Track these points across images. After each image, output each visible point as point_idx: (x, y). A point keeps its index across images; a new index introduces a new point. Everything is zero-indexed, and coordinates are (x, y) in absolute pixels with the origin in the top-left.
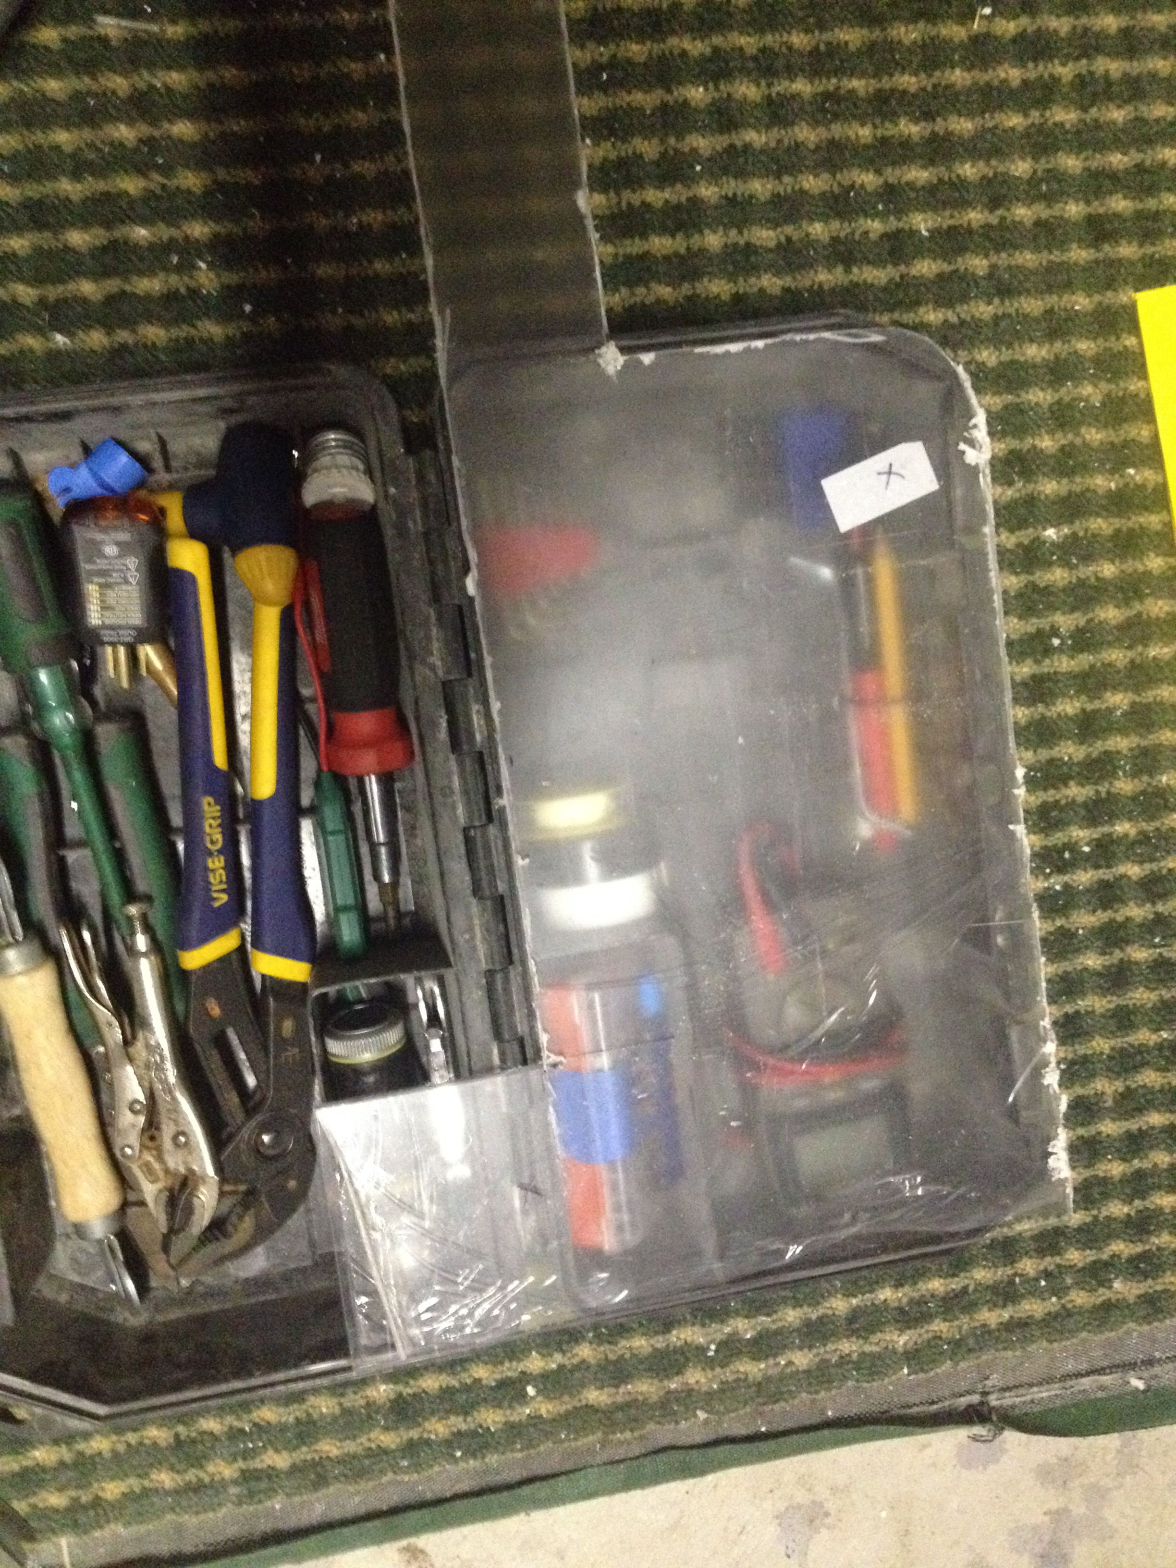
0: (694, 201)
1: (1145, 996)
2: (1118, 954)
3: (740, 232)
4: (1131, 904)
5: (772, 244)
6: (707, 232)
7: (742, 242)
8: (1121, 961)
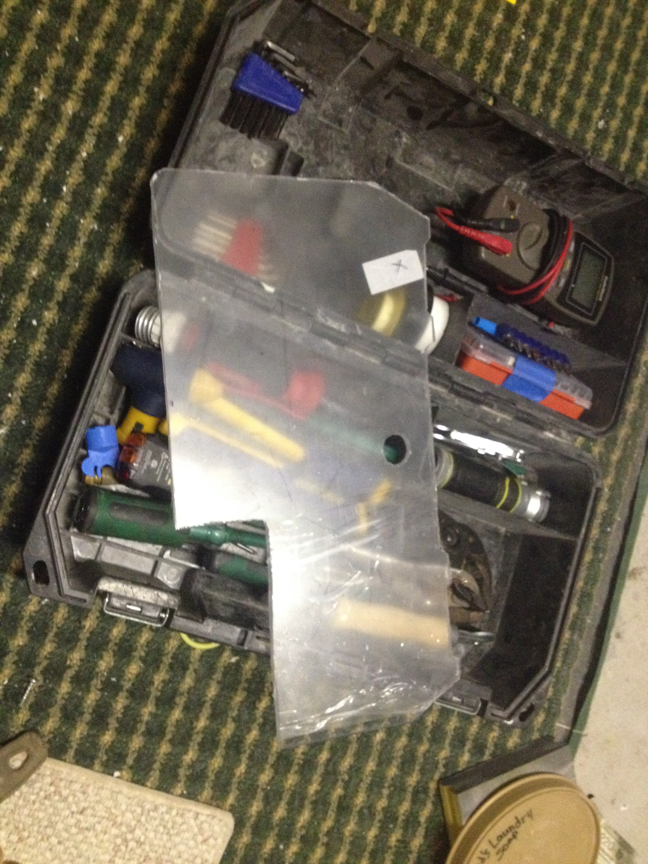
0: (98, 55)
1: (581, 101)
3: (126, 42)
5: (142, 30)
6: (117, 59)
7: (133, 45)
8: (561, 101)
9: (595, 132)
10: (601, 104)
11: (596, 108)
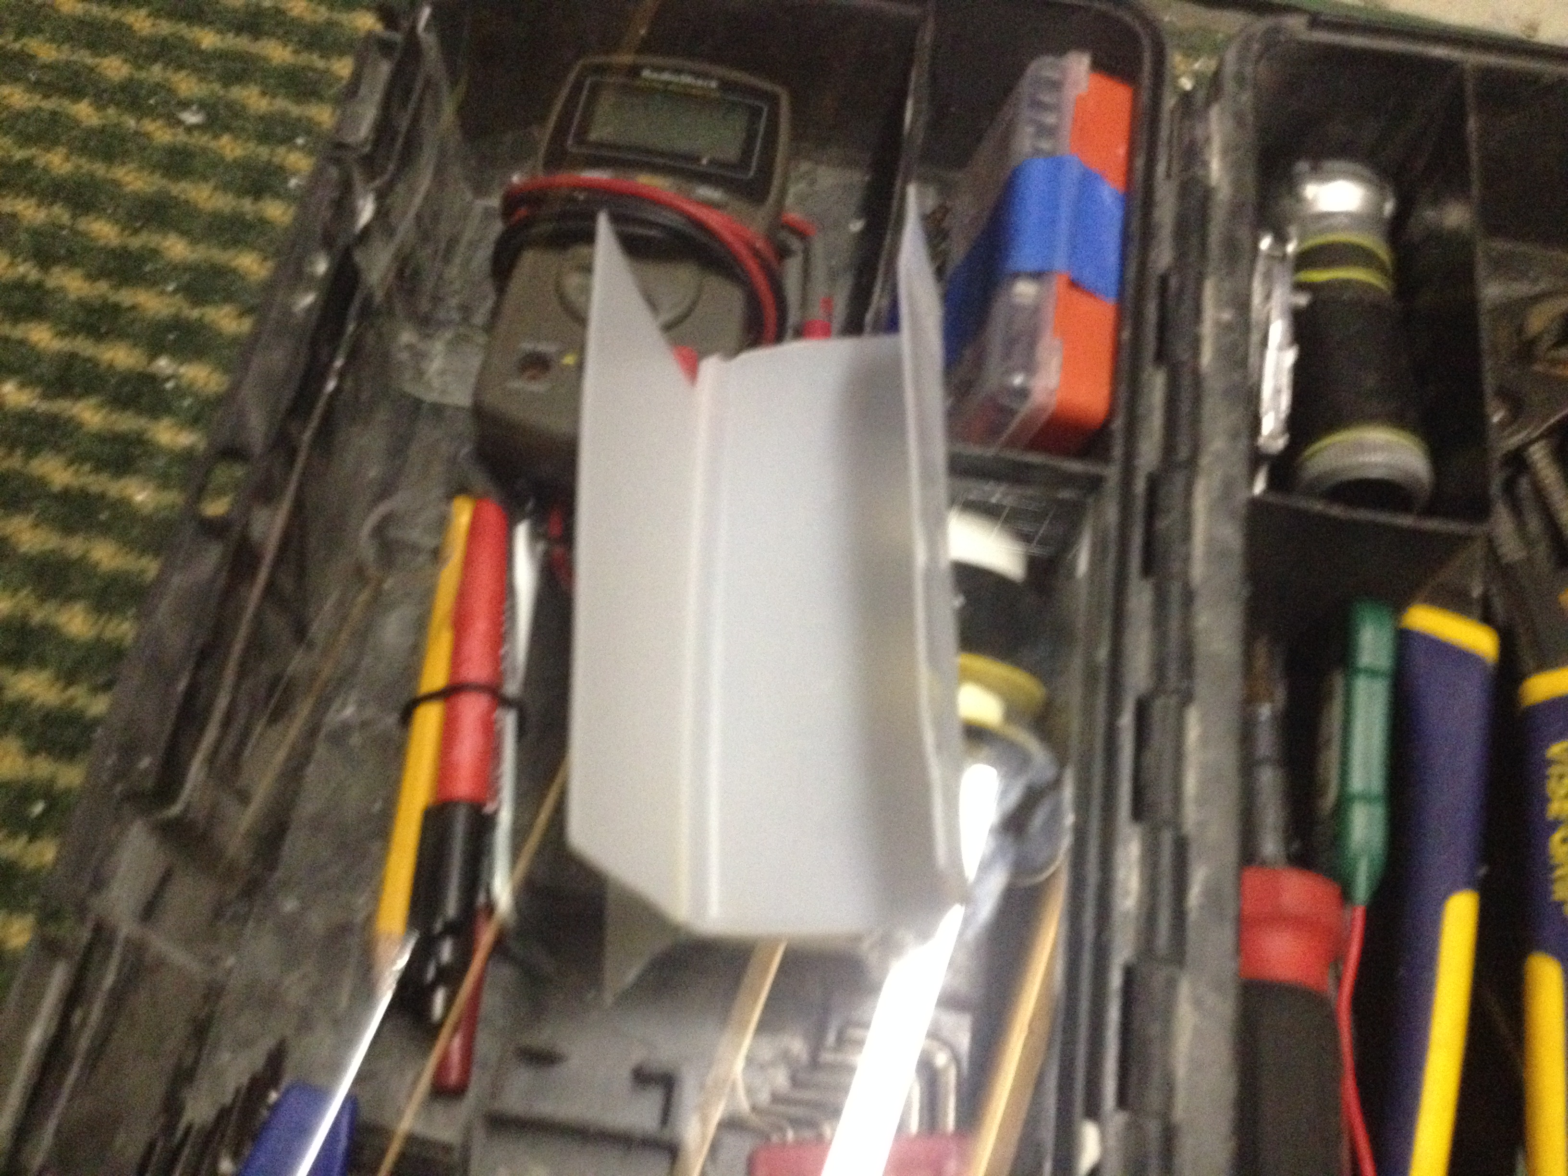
1: (129, 178)
2: (135, 243)
4: (72, 297)
8: (136, 232)
9: (216, 137)
10: (131, 123)
11: (147, 135)
